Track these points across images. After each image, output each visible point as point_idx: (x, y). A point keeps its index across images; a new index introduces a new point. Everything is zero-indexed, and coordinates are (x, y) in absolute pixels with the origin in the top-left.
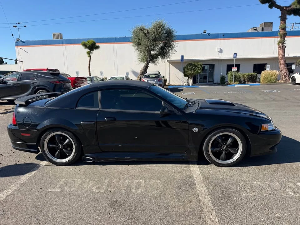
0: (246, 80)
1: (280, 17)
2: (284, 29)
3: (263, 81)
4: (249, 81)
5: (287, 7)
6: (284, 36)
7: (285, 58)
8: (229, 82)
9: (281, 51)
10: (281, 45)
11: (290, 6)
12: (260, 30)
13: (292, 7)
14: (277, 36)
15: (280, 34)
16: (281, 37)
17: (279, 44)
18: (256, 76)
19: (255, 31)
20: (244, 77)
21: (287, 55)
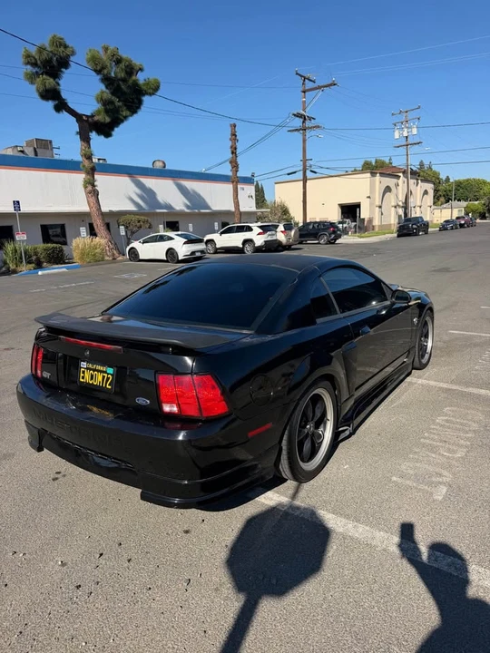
0: (43, 260)
1: (77, 133)
2: (89, 157)
3: (82, 259)
4: (49, 262)
5: (87, 116)
6: (92, 171)
7: (103, 215)
8: (12, 267)
9: (92, 200)
10: (90, 188)
11: (92, 116)
12: (30, 152)
13: (96, 118)
14: (81, 170)
15: (84, 166)
16: (88, 173)
17: (85, 187)
18: (62, 250)
19: (22, 155)
20: (36, 254)
21: (105, 209)
